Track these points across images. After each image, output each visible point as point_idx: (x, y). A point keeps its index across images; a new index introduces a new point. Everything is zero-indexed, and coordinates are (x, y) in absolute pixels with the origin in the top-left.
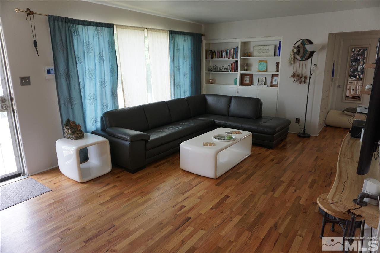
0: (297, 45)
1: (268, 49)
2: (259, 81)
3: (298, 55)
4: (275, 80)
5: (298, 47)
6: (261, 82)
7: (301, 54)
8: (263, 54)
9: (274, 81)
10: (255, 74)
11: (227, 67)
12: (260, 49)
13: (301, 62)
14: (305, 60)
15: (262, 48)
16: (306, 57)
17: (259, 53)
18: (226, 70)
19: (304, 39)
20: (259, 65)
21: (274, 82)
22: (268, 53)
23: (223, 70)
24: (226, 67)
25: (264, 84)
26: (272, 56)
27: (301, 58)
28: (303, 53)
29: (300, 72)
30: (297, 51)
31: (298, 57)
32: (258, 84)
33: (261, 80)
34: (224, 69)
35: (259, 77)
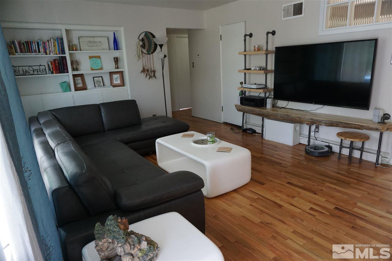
0: (141, 38)
1: (100, 42)
2: (95, 82)
3: (144, 48)
4: (116, 79)
5: (143, 40)
6: (98, 83)
7: (147, 48)
8: (94, 47)
9: (114, 80)
10: (87, 74)
11: (38, 68)
12: (89, 42)
13: (148, 56)
14: (151, 54)
15: (91, 39)
16: (152, 51)
17: (88, 46)
18: (38, 71)
19: (147, 32)
20: (92, 62)
21: (116, 81)
22: (101, 46)
23: (32, 72)
24: (35, 68)
25: (103, 85)
26: (106, 49)
27: (147, 51)
28: (149, 47)
29: (149, 67)
30: (143, 44)
31: (145, 51)
32: (95, 87)
33: (98, 81)
34: (34, 71)
35: (93, 78)
